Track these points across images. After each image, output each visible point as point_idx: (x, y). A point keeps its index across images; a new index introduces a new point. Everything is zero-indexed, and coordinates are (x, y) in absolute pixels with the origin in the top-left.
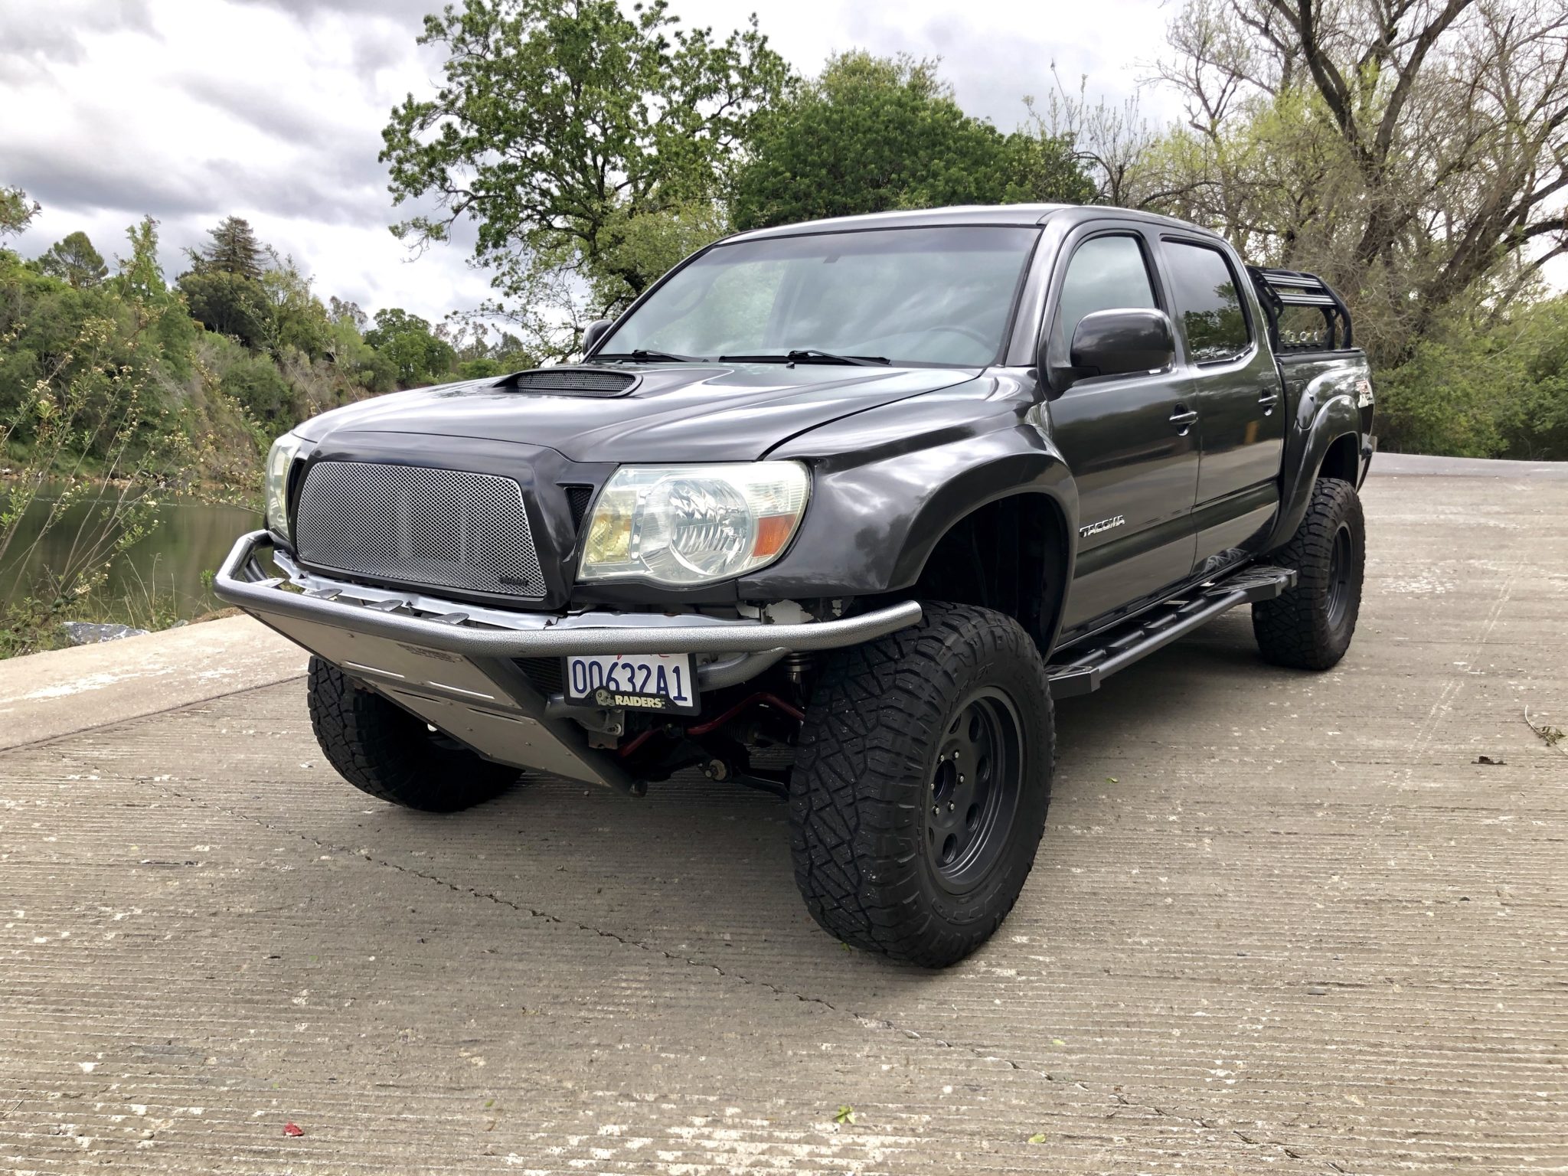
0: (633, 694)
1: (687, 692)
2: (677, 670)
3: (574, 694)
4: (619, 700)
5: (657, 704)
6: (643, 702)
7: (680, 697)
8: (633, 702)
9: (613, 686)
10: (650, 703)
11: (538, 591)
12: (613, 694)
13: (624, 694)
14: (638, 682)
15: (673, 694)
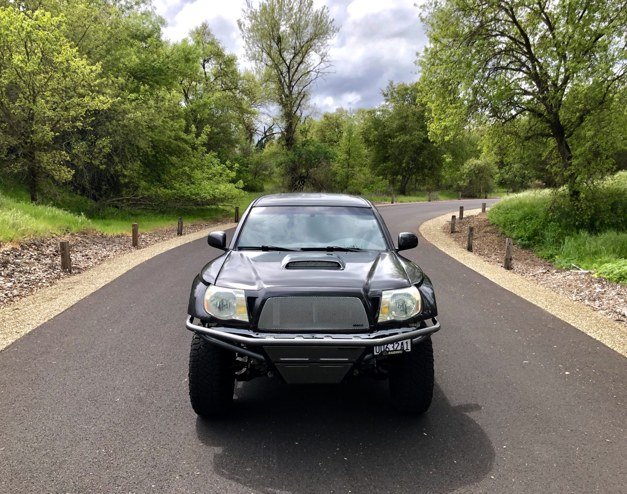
0: (394, 350)
1: (409, 348)
2: (407, 343)
3: (375, 353)
4: (389, 353)
5: (401, 352)
6: (397, 352)
7: (407, 349)
8: (394, 353)
9: (387, 350)
10: (399, 352)
11: (367, 326)
12: (388, 352)
13: (391, 351)
14: (395, 347)
15: (405, 348)
